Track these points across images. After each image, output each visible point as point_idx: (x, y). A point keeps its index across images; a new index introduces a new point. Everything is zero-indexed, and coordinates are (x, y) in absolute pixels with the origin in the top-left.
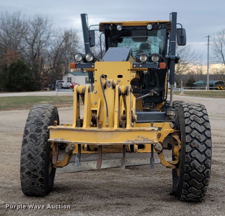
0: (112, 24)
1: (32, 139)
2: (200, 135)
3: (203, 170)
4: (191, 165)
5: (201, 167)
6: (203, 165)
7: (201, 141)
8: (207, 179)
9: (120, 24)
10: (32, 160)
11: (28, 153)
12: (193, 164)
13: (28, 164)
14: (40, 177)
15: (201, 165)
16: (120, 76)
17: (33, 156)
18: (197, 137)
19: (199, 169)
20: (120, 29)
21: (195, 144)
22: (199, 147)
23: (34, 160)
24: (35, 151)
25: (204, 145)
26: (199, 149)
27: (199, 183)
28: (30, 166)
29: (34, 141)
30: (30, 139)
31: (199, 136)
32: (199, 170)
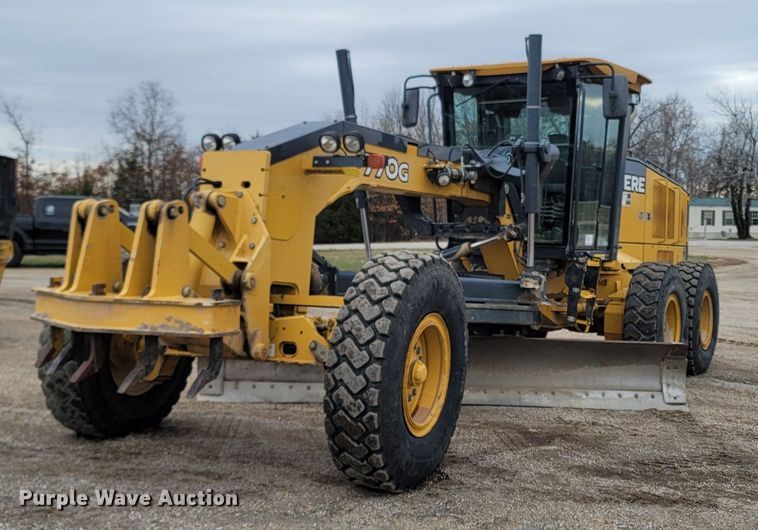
0: (455, 71)
2: (362, 326)
3: (358, 413)
4: (334, 398)
5: (355, 405)
6: (359, 401)
7: (361, 342)
8: (372, 435)
9: (469, 71)
12: (338, 395)
14: (73, 396)
15: (356, 399)
16: (247, 185)
18: (353, 331)
19: (350, 409)
20: (471, 83)
21: (346, 347)
22: (354, 355)
25: (364, 353)
26: (352, 361)
27: (356, 445)
31: (359, 330)
32: (350, 413)
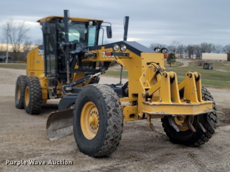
1: (115, 113)
10: (116, 129)
11: (113, 124)
13: (113, 133)
17: (117, 126)
23: (117, 129)
24: (118, 122)
28: (115, 134)
29: (116, 114)
30: (113, 113)
